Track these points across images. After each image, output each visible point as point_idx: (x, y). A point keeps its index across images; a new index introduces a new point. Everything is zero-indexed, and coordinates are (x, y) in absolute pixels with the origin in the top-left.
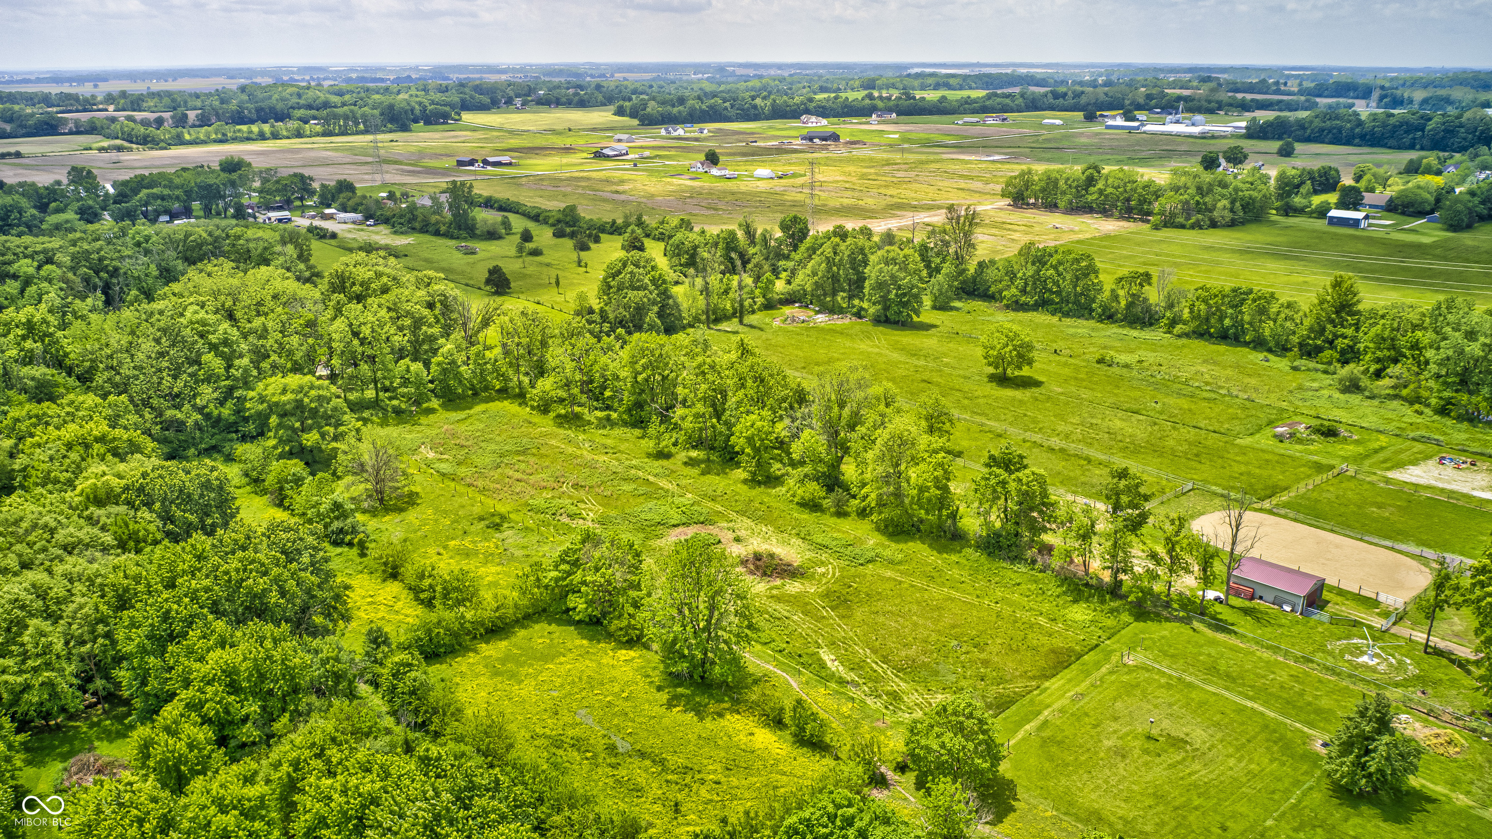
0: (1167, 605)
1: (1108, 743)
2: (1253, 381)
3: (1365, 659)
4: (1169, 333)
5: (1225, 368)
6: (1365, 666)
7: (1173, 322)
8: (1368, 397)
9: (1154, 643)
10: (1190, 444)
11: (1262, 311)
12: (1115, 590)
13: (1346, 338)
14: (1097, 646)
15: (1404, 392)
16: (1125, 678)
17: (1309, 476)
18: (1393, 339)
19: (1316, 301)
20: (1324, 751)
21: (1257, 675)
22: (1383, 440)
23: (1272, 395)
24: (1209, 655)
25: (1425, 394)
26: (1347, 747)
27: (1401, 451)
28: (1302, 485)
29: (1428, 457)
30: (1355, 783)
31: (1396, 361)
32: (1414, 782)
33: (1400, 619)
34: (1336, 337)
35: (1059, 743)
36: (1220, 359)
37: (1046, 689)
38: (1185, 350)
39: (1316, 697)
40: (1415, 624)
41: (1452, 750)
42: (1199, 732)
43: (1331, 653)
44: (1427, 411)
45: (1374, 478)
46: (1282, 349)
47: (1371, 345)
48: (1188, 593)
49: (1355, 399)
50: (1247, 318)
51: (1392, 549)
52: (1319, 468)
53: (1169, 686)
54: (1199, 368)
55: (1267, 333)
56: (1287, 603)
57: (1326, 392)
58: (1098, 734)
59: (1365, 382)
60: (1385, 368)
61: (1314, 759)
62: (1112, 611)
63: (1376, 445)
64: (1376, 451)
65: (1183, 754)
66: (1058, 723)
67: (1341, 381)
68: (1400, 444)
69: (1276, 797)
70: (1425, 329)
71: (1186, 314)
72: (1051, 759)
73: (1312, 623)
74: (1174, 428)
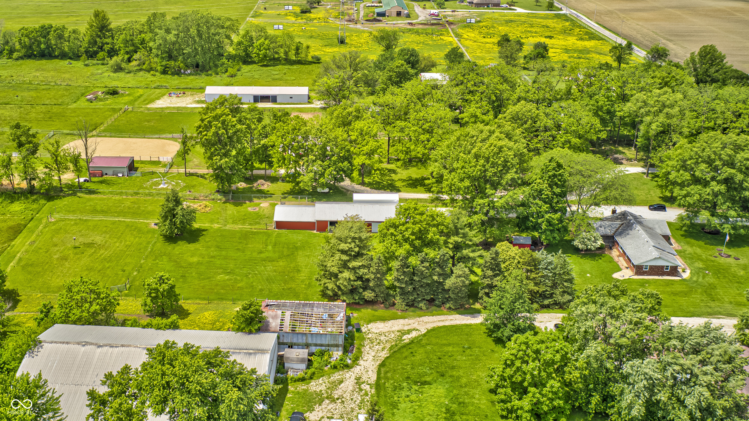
0: (62, 191)
1: (55, 257)
2: (67, 76)
3: (162, 186)
4: (10, 58)
5: (49, 71)
6: (162, 189)
7: (11, 52)
8: (128, 73)
9: (61, 208)
10: (44, 113)
11: (60, 37)
12: (31, 191)
13: (108, 44)
14: (32, 218)
15: (144, 67)
16: (53, 227)
17: (111, 115)
18: (132, 40)
19: (88, 27)
20: (156, 227)
21: (116, 207)
22: (141, 91)
23: (80, 81)
24: (91, 205)
25: (154, 66)
26: (165, 218)
27: (151, 95)
28: (109, 120)
29: (163, 95)
30: (172, 232)
31: (136, 52)
32: (196, 225)
33: (171, 166)
34: (103, 44)
35: (32, 265)
36: (45, 67)
37: (14, 245)
38: (23, 66)
39: (146, 207)
40: (178, 166)
41: (207, 209)
42: (98, 238)
43: (146, 188)
44: (157, 74)
45: (142, 109)
46: (77, 57)
47: (122, 45)
48: (70, 183)
49: (121, 75)
50: (53, 42)
51: (159, 138)
52: (114, 110)
53: (76, 224)
54: (35, 74)
55: (66, 49)
56: (120, 172)
57: (106, 74)
58: (50, 255)
59: (123, 65)
60: (132, 57)
61: (154, 231)
62: (34, 201)
63: (138, 94)
64: (139, 97)
65: (94, 249)
66: (27, 257)
67: (112, 67)
68: (149, 92)
69: (142, 251)
70: (146, 33)
71: (18, 47)
72: (30, 273)
73: (133, 179)
74: (32, 107)
